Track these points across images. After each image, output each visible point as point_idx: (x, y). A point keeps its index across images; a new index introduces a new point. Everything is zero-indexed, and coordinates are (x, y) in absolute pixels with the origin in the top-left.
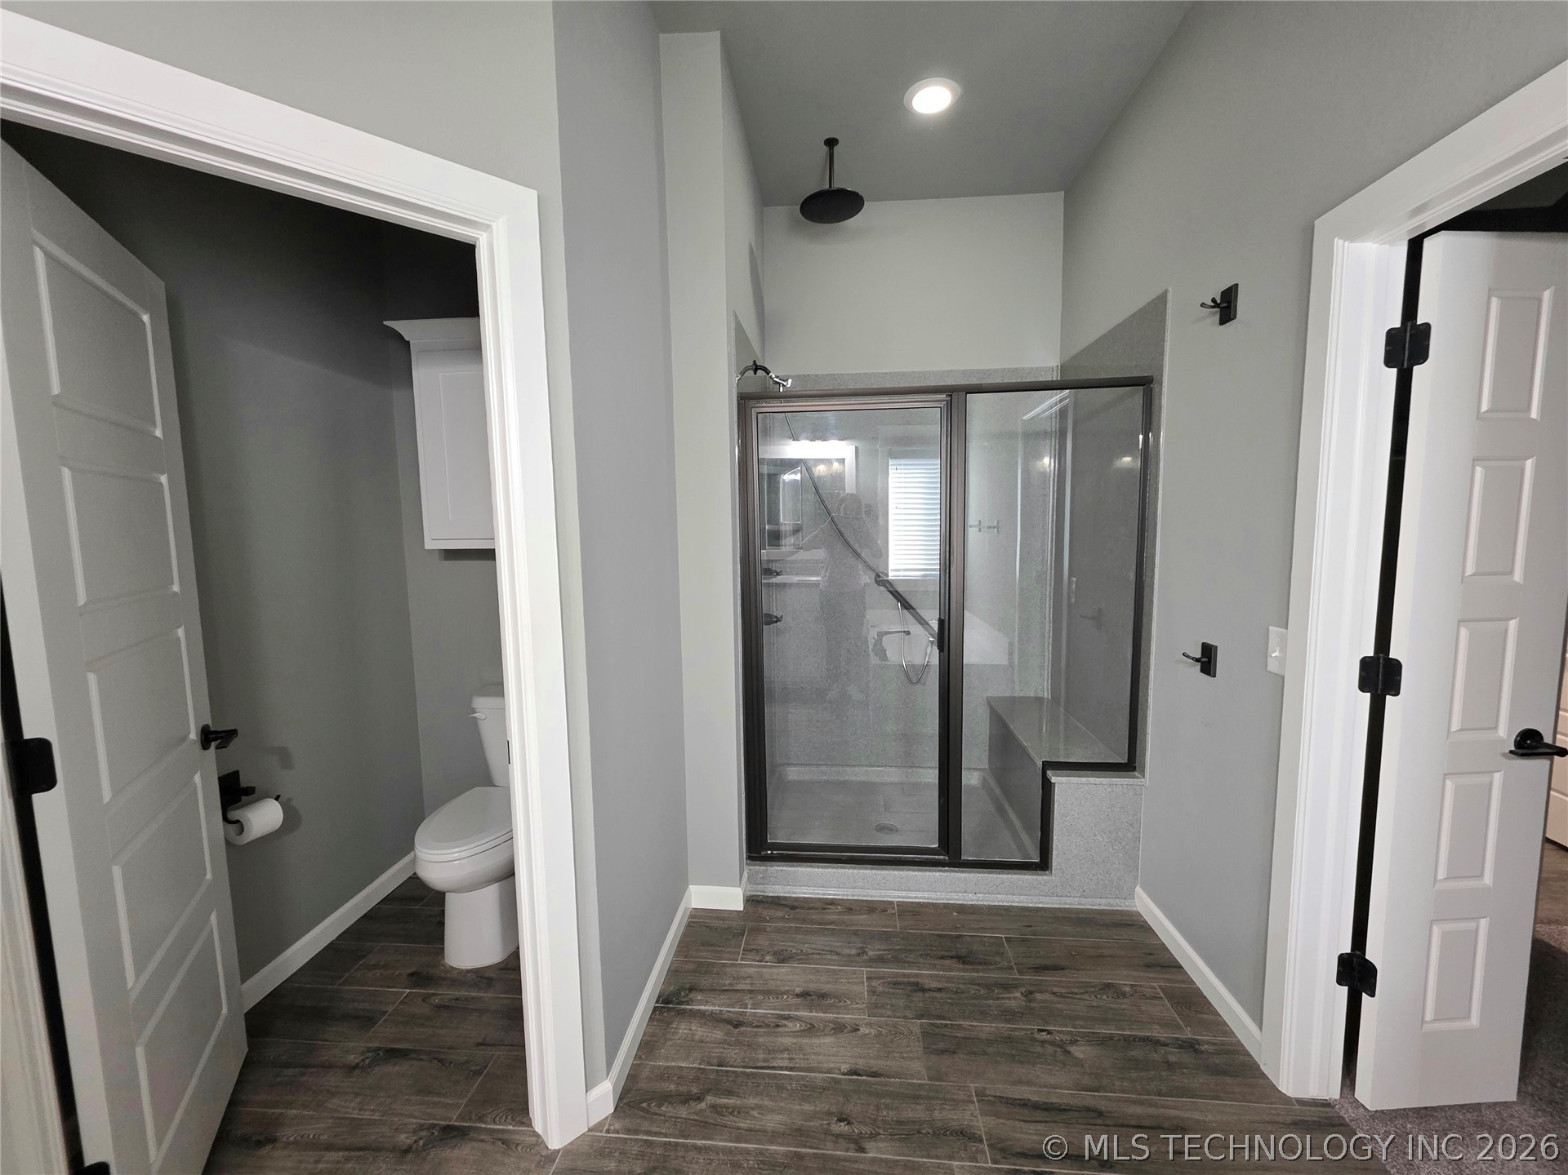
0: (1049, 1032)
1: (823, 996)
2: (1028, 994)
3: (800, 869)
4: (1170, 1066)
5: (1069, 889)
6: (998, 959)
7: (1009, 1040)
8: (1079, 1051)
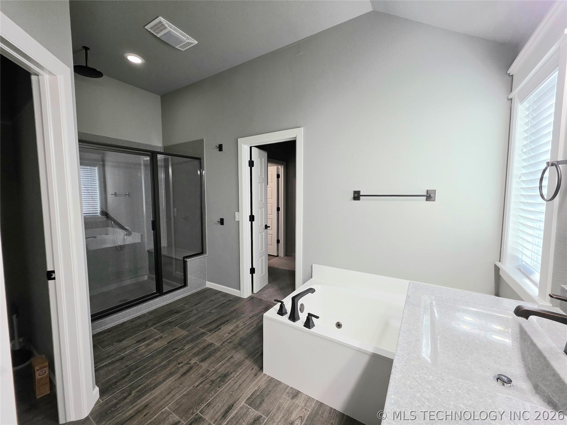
0: (206, 312)
1: (145, 338)
2: (196, 310)
3: (107, 318)
4: (229, 304)
5: (192, 289)
6: (185, 308)
7: (199, 318)
8: (213, 311)
